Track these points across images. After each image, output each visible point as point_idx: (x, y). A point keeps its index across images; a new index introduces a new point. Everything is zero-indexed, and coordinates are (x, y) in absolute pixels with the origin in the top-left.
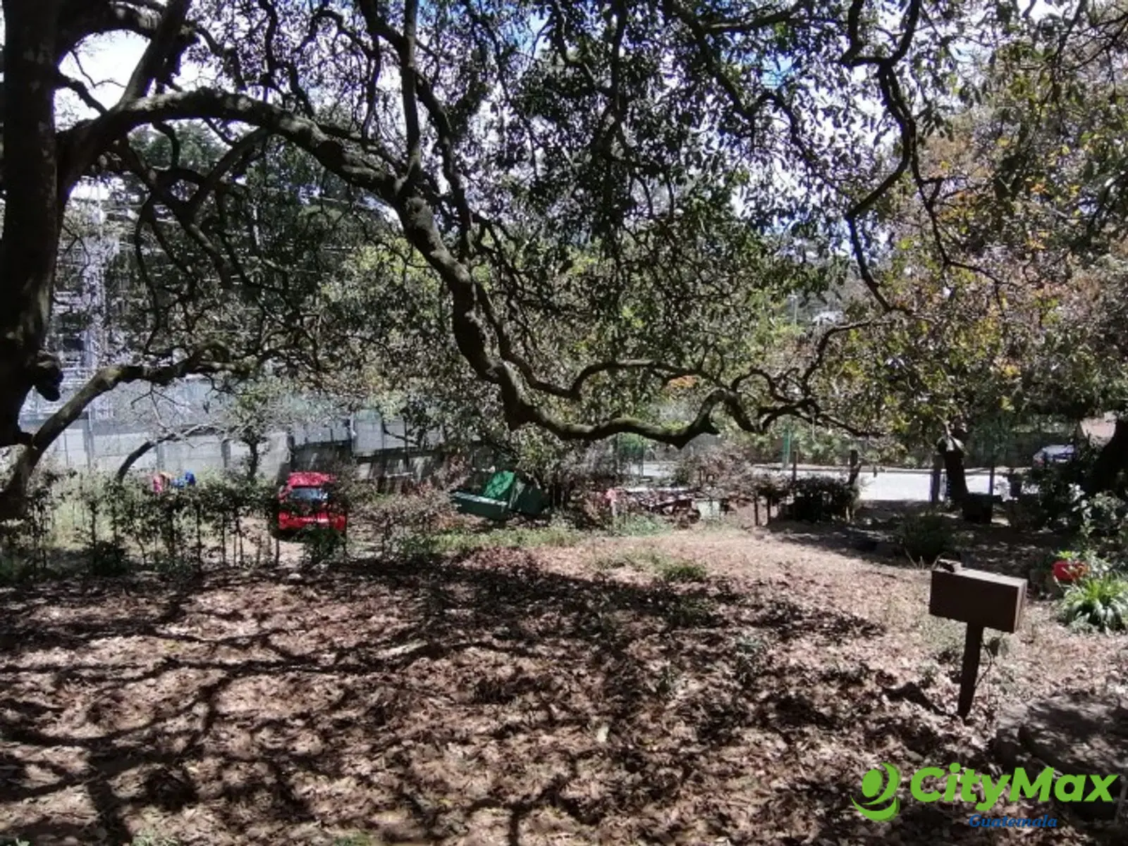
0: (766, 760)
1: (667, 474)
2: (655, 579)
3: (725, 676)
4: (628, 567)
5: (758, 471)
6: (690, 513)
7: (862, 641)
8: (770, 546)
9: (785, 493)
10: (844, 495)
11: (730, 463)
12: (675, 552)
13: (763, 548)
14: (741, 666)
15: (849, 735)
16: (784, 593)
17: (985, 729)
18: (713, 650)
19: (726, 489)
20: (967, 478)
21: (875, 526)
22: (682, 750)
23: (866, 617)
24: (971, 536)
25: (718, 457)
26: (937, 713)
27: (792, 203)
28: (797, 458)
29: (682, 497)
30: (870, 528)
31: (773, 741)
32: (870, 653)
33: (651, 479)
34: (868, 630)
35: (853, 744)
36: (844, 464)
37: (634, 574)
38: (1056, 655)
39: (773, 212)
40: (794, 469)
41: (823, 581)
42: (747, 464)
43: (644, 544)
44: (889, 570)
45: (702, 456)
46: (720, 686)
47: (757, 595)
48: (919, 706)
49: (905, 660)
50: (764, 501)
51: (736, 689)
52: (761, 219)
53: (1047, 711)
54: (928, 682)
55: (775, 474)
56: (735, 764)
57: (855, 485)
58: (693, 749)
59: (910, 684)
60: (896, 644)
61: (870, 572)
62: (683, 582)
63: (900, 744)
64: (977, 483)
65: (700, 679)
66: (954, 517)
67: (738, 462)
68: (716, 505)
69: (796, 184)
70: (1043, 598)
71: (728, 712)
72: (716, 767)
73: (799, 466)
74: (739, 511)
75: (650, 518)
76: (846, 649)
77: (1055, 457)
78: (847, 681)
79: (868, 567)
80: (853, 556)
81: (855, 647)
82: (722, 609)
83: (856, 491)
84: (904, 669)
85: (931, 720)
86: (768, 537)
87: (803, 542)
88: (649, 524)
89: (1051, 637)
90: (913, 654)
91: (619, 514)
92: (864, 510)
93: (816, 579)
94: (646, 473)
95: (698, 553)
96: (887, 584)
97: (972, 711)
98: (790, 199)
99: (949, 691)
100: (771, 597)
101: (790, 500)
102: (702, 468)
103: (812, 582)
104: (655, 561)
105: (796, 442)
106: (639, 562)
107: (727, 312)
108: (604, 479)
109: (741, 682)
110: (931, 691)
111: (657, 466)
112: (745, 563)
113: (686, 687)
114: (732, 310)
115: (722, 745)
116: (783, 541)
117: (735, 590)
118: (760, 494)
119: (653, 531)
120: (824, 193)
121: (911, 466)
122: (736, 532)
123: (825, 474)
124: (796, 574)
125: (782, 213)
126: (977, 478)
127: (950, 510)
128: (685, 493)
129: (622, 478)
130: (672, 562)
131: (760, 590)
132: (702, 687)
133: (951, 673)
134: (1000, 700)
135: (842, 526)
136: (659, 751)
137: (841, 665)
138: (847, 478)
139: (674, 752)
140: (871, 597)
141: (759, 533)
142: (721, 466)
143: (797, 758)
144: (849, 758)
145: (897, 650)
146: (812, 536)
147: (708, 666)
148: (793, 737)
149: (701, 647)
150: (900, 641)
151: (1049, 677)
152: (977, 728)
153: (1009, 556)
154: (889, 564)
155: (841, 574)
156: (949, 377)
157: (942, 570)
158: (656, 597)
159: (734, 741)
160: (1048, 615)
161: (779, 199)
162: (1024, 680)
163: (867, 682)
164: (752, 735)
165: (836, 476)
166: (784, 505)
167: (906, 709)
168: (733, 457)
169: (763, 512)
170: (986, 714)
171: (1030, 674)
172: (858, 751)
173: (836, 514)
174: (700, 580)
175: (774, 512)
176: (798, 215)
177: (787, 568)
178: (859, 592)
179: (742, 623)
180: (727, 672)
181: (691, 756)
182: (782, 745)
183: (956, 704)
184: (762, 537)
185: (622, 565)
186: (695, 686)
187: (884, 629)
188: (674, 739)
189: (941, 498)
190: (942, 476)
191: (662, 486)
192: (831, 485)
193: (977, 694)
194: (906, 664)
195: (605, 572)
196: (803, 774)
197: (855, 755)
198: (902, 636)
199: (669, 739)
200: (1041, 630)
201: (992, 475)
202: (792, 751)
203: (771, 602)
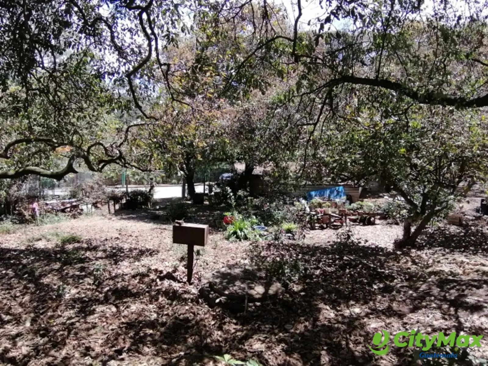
0: (107, 318)
1: (66, 193)
2: (57, 244)
3: (89, 284)
4: (43, 240)
5: (109, 189)
6: (79, 211)
7: (149, 258)
8: (114, 223)
9: (121, 198)
10: (147, 197)
11: (97, 186)
12: (68, 230)
13: (111, 223)
14: (96, 279)
15: (143, 299)
16: (117, 242)
17: (198, 285)
18: (83, 273)
19: (94, 198)
20: (195, 187)
21: (160, 209)
22: (68, 322)
23: (152, 248)
24: (194, 210)
25: (91, 184)
26: (179, 282)
27: (113, 69)
28: (128, 183)
29: (74, 204)
30: (158, 210)
31: (110, 309)
32: (153, 262)
33: (59, 196)
34: (151, 253)
35: (144, 302)
36: (148, 184)
37: (47, 243)
38: (224, 252)
39: (105, 73)
40: (127, 188)
41: (134, 235)
42: (104, 186)
43: (53, 228)
44: (164, 226)
45: (83, 184)
46: (86, 289)
47: (104, 245)
48: (172, 281)
49: (166, 263)
50: (112, 203)
51: (93, 289)
52: (100, 76)
53: (219, 274)
54: (175, 270)
55: (117, 190)
56: (93, 323)
57: (151, 193)
58: (73, 320)
59: (168, 273)
60: (163, 257)
61: (157, 228)
62: (70, 244)
63: (164, 298)
64: (199, 189)
65: (77, 287)
66: (190, 202)
67: (100, 186)
68: (90, 206)
69: (115, 61)
70: (220, 231)
71: (90, 300)
72: (84, 326)
73: (129, 186)
74: (102, 208)
75: (56, 215)
76: (143, 263)
77: (226, 177)
78: (143, 276)
79: (155, 226)
80: (150, 222)
81: (146, 261)
82: (88, 254)
83: (152, 195)
84: (166, 267)
85: (176, 286)
86: (113, 219)
87: (129, 219)
88: (56, 218)
89: (223, 245)
90: (169, 260)
91: (40, 215)
92: (156, 203)
93: (133, 235)
94: (56, 194)
95: (80, 229)
96: (162, 232)
97: (193, 279)
98: (112, 68)
99: (184, 273)
100: (110, 245)
101: (124, 201)
102: (83, 189)
103: (131, 236)
104: (57, 235)
105: (128, 176)
106: (48, 237)
107: (85, 117)
108: (32, 198)
109: (96, 285)
110: (177, 273)
111: (61, 190)
112: (102, 231)
113: (71, 292)
114: (87, 116)
115: (87, 315)
116: (120, 219)
117: (94, 244)
118: (110, 199)
119: (58, 221)
120: (127, 67)
121: (175, 183)
122: (99, 218)
123: (139, 189)
124: (124, 233)
125: (109, 74)
126: (199, 186)
127: (189, 200)
128: (76, 201)
129: (44, 197)
130: (66, 235)
131: (106, 243)
132: (77, 291)
133: (184, 265)
134: (202, 273)
135: (146, 210)
136: (57, 325)
137: (140, 270)
138: (148, 190)
139: (64, 324)
140: (155, 239)
141: (110, 217)
142: (92, 188)
143: (120, 314)
144: (143, 309)
145: (163, 259)
146: (133, 216)
147: (81, 281)
148: (119, 305)
149: (78, 273)
150: (165, 255)
151: (221, 261)
152: (195, 285)
153: (209, 216)
154: (163, 224)
155: (144, 231)
156: (178, 146)
157: (177, 225)
158: (56, 253)
159: (93, 312)
160: (222, 237)
161: (108, 67)
162: (212, 263)
163: (151, 275)
164: (100, 308)
165: (143, 189)
166: (122, 204)
167: (166, 283)
168: (98, 184)
169: (112, 208)
170: (198, 279)
171: (214, 261)
172: (147, 305)
173: (144, 205)
174: (78, 242)
175: (117, 207)
176: (116, 75)
177: (120, 231)
178: (150, 238)
179: (97, 259)
180: (90, 282)
181: (73, 324)
182: (114, 309)
183: (186, 277)
184: (110, 219)
185: (40, 239)
186: (74, 291)
187: (158, 252)
188: (64, 317)
189: (186, 195)
190: (186, 187)
191: (65, 199)
192: (141, 194)
193: (194, 272)
194: (167, 264)
195: (31, 244)
196: (123, 320)
197: (145, 307)
198: (165, 253)
199: (61, 318)
200: (219, 243)
201: (204, 185)
202: (119, 311)
203: (111, 247)
